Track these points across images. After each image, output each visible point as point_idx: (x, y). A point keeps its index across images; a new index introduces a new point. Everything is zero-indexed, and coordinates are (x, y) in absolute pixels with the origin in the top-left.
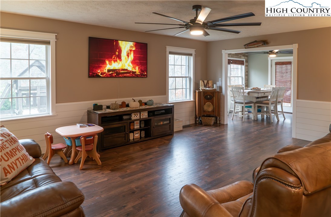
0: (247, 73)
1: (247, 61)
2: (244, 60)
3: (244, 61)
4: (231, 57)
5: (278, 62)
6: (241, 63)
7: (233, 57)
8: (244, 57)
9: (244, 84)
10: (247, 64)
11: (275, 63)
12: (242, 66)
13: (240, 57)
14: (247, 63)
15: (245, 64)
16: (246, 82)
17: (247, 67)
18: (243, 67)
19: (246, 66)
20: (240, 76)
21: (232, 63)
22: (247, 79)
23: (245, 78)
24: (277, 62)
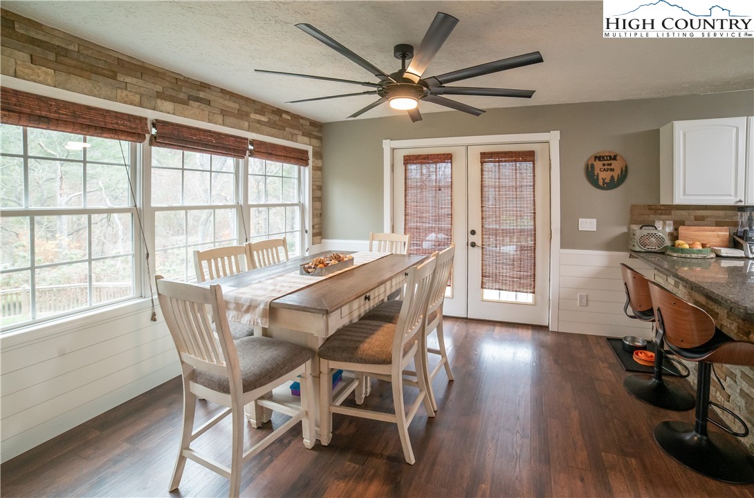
0: (318, 194)
1: (318, 155)
2: (310, 149)
3: (307, 152)
4: (249, 129)
5: (413, 156)
6: (299, 157)
7: (258, 131)
8: (306, 139)
9: (307, 228)
10: (319, 163)
11: (404, 160)
12: (302, 167)
13: (293, 135)
14: (320, 161)
15: (310, 162)
16: (317, 220)
17: (319, 173)
18: (307, 172)
19: (315, 169)
20: (296, 201)
21: (252, 154)
22: (318, 212)
23: (314, 209)
24: (409, 156)
